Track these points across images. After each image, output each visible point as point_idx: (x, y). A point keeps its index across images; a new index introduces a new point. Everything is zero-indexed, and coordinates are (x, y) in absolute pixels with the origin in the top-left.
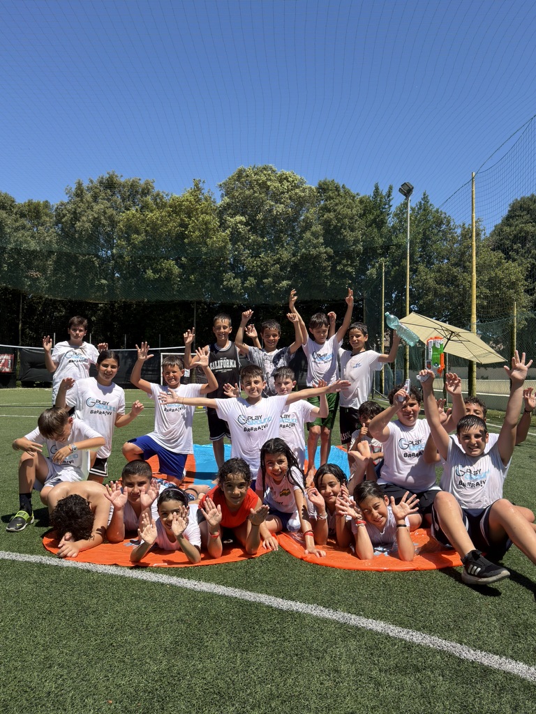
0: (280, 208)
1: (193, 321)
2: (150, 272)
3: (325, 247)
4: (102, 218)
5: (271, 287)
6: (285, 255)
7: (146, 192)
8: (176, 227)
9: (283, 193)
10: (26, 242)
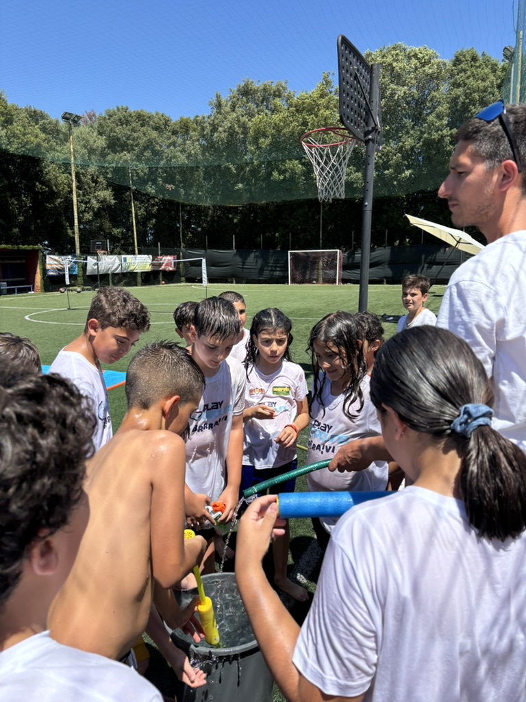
0: (401, 91)
1: (319, 218)
2: (275, 174)
3: (450, 129)
4: (236, 126)
5: (392, 178)
6: (409, 142)
7: (278, 94)
8: (298, 126)
9: (409, 72)
10: (175, 157)
